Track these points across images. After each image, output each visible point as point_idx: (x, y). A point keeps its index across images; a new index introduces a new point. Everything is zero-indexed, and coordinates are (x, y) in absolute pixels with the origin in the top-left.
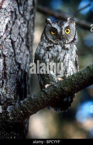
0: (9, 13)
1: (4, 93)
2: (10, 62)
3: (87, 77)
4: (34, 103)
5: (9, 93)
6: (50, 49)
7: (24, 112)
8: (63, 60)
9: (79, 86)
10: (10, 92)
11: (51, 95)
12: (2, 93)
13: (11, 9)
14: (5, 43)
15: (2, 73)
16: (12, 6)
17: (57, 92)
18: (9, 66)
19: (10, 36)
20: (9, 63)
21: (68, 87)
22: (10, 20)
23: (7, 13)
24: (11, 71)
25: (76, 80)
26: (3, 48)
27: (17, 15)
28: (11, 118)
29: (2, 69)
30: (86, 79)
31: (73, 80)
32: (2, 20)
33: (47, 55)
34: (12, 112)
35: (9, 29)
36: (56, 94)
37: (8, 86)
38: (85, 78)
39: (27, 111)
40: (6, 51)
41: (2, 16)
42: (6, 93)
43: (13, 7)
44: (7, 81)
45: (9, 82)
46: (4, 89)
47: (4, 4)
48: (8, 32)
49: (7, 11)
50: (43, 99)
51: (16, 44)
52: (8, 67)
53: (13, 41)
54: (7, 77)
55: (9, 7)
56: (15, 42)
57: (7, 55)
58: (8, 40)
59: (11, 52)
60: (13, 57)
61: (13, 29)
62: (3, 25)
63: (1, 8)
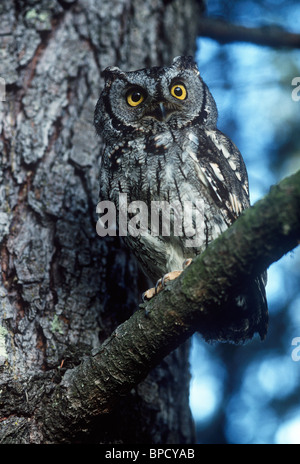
0: (59, 84)
1: (57, 330)
2: (76, 234)
3: (239, 248)
4: (123, 349)
5: (77, 326)
6: (118, 161)
7: (102, 381)
8: (159, 187)
9: (225, 279)
10: (81, 325)
11: (161, 319)
13: (65, 69)
14: (53, 177)
15: (50, 271)
16: (68, 59)
17: (173, 306)
18: (72, 245)
19: (69, 155)
20: (72, 235)
21: (198, 286)
22: (65, 104)
23: (53, 86)
24: (82, 258)
25: (213, 263)
26: (44, 196)
27: (92, 83)
28: (73, 406)
29: (49, 257)
30: (237, 255)
31: (206, 262)
32: (37, 111)
34: (74, 387)
35: (65, 133)
36: (173, 312)
37: (74, 308)
39: (110, 376)
40: (56, 203)
41: (35, 99)
42: (67, 330)
43: (73, 63)
44: (68, 291)
45: (77, 293)
47: (43, 60)
48: (63, 143)
49: (53, 80)
50: (144, 336)
51: (93, 173)
52: (70, 249)
53: (82, 167)
54: (67, 282)
55: (61, 66)
56: (89, 167)
57: (60, 215)
58: (61, 166)
59: (78, 203)
60: (85, 215)
61: (76, 131)
62: (40, 124)
63: (34, 74)
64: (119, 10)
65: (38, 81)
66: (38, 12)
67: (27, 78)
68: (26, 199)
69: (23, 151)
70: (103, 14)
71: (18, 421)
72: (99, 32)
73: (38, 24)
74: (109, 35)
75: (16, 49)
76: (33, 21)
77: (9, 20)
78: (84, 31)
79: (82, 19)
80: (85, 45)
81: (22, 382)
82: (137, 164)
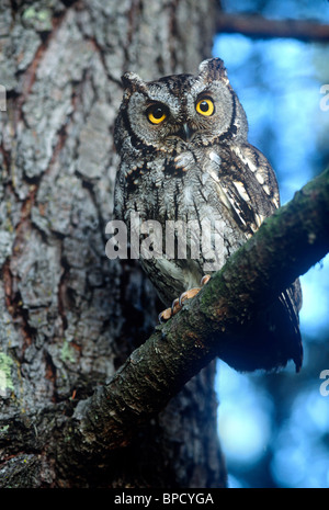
0: (62, 89)
1: (68, 358)
2: (85, 252)
3: (261, 261)
4: (139, 376)
5: (90, 353)
6: (136, 182)
7: (117, 412)
8: (177, 211)
9: (247, 295)
10: (94, 352)
11: (179, 342)
12: (60, 360)
13: (68, 72)
14: (58, 191)
15: (59, 294)
16: (71, 61)
17: (192, 327)
18: (81, 265)
19: (76, 166)
20: (81, 254)
21: (218, 305)
22: (70, 110)
23: (56, 91)
24: (93, 279)
25: (233, 278)
26: (49, 212)
27: (99, 87)
28: (87, 440)
29: (57, 279)
30: (260, 268)
31: (226, 277)
32: (39, 120)
33: (130, 204)
34: (88, 420)
35: (71, 143)
36: (191, 334)
37: (85, 332)
38: (257, 264)
39: (127, 407)
40: (62, 220)
41: (36, 106)
42: (78, 358)
43: (77, 65)
44: (79, 315)
45: (89, 317)
46: (66, 345)
47: (43, 63)
48: (68, 153)
49: (55, 85)
50: (162, 361)
51: (102, 187)
52: (79, 268)
53: (91, 179)
54: (77, 305)
55: (63, 69)
56: (98, 179)
57: (68, 232)
58: (67, 179)
59: (87, 218)
60: (95, 232)
61: (82, 140)
62: (43, 133)
63: (35, 79)
64: (126, 6)
65: (39, 86)
66: (37, 10)
67: (27, 83)
68: (29, 216)
69: (24, 163)
70: (109, 10)
71: (27, 459)
72: (105, 31)
73: (37, 24)
74: (116, 33)
75: (14, 52)
76: (32, 21)
77: (5, 20)
78: (88, 30)
79: (85, 17)
80: (89, 46)
81: (31, 416)
82: (154, 187)
